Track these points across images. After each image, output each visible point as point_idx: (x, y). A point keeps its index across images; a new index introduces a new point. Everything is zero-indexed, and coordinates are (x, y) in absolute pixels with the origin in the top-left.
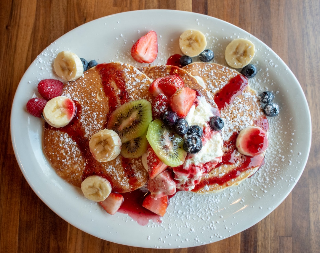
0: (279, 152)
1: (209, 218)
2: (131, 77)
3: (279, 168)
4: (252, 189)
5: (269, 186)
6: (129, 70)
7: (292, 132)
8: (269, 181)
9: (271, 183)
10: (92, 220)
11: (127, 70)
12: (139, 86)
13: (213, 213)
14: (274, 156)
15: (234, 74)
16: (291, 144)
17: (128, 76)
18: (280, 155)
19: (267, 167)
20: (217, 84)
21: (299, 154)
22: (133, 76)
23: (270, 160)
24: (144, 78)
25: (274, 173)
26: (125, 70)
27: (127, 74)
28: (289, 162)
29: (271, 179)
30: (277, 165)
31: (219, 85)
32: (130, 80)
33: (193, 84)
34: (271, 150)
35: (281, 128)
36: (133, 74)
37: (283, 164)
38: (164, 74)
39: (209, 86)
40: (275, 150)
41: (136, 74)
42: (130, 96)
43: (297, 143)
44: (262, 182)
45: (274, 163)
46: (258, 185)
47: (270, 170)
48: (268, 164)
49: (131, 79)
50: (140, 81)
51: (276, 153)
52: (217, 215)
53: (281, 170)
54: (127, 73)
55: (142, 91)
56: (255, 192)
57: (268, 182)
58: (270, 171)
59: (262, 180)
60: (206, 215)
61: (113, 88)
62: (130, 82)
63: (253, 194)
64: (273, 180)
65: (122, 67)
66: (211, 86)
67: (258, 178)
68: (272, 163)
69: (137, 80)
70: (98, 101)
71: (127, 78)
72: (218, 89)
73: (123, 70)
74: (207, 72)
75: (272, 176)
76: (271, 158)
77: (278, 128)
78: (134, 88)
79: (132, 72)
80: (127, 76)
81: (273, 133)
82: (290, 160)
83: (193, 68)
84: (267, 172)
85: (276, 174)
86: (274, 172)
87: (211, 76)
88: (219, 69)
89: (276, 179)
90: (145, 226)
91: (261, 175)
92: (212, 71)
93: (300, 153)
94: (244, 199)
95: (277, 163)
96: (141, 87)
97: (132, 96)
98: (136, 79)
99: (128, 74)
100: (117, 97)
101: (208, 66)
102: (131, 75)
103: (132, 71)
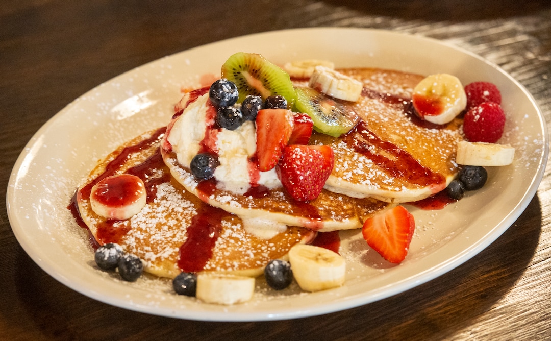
2: (374, 173)
6: (384, 181)
12: (349, 164)
15: (213, 266)
17: (378, 173)
20: (231, 241)
22: (371, 176)
24: (351, 178)
26: (390, 179)
27: (383, 175)
31: (225, 241)
32: (370, 168)
36: (374, 178)
38: (327, 207)
41: (370, 180)
42: (352, 149)
49: (371, 170)
50: (354, 171)
54: (384, 177)
55: (341, 161)
62: (369, 166)
65: (399, 183)
69: (359, 172)
71: (377, 169)
72: (224, 236)
73: (393, 178)
78: (356, 160)
80: (380, 173)
87: (248, 248)
88: (243, 262)
92: (252, 256)
96: (346, 165)
97: (349, 151)
98: (363, 172)
99: (380, 175)
102: (375, 176)
103: (378, 180)
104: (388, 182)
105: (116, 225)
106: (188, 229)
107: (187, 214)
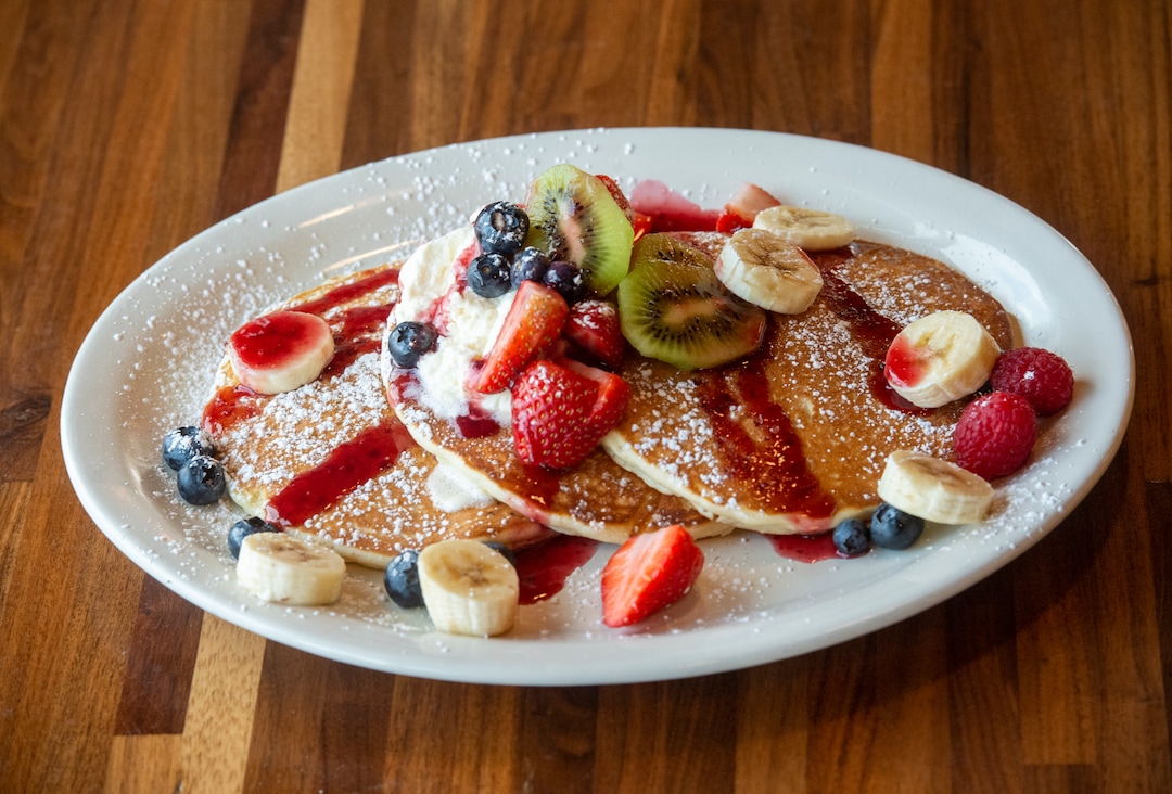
0: (174, 360)
1: (431, 211)
2: (697, 456)
3: (185, 318)
4: (280, 279)
5: (228, 276)
6: (703, 477)
7: (127, 392)
8: (225, 292)
9: (220, 283)
10: (816, 170)
11: (713, 479)
12: (664, 425)
13: (417, 225)
14: (193, 356)
15: (318, 525)
16: (137, 366)
17: (705, 458)
18: (174, 351)
19: (219, 332)
20: (386, 493)
21: (121, 338)
22: (687, 458)
23: (206, 349)
24: (648, 450)
25: (204, 308)
26: (718, 477)
27: (710, 465)
28: (154, 323)
29: (218, 293)
30: (189, 328)
31: (376, 489)
32: (698, 444)
33: (479, 450)
34: (197, 373)
35: (155, 419)
36: (690, 466)
37: (172, 325)
38: (578, 490)
39: (415, 487)
40: (186, 370)
41: (679, 465)
42: (696, 400)
43: (119, 362)
44: (245, 293)
45: (197, 337)
46: (261, 288)
47: (213, 322)
48: (214, 339)
49: (697, 449)
50: (664, 440)
51: (185, 363)
52: (407, 219)
53: (182, 311)
54: (711, 469)
55: (656, 413)
56: (273, 268)
57: (229, 288)
58: (213, 318)
59: (243, 298)
60: (440, 219)
61: (757, 424)
62: (699, 440)
63: (282, 264)
64: (212, 289)
65: (731, 490)
66: (406, 489)
67: (254, 307)
68: (202, 339)
69: (672, 444)
70: (808, 394)
71: (709, 451)
72: (381, 479)
73: (726, 477)
74: (417, 526)
75: (212, 301)
76: (202, 352)
77: (163, 420)
78: (683, 422)
79: (693, 472)
80: (708, 459)
81: (181, 414)
82: (149, 329)
83: (469, 529)
84: (222, 319)
85: (199, 304)
86: (202, 311)
87: (402, 515)
88: (371, 537)
89: (202, 291)
90: (642, 178)
91: (243, 315)
92: (397, 531)
93: (116, 337)
94: (312, 255)
95: (187, 334)
96: (658, 425)
97: (688, 402)
98: (678, 448)
99: (705, 463)
100: (740, 400)
101: (409, 546)
102: (694, 462)
103: (693, 474)
104: (710, 481)
105: (243, 399)
106: (344, 447)
107: (362, 419)
